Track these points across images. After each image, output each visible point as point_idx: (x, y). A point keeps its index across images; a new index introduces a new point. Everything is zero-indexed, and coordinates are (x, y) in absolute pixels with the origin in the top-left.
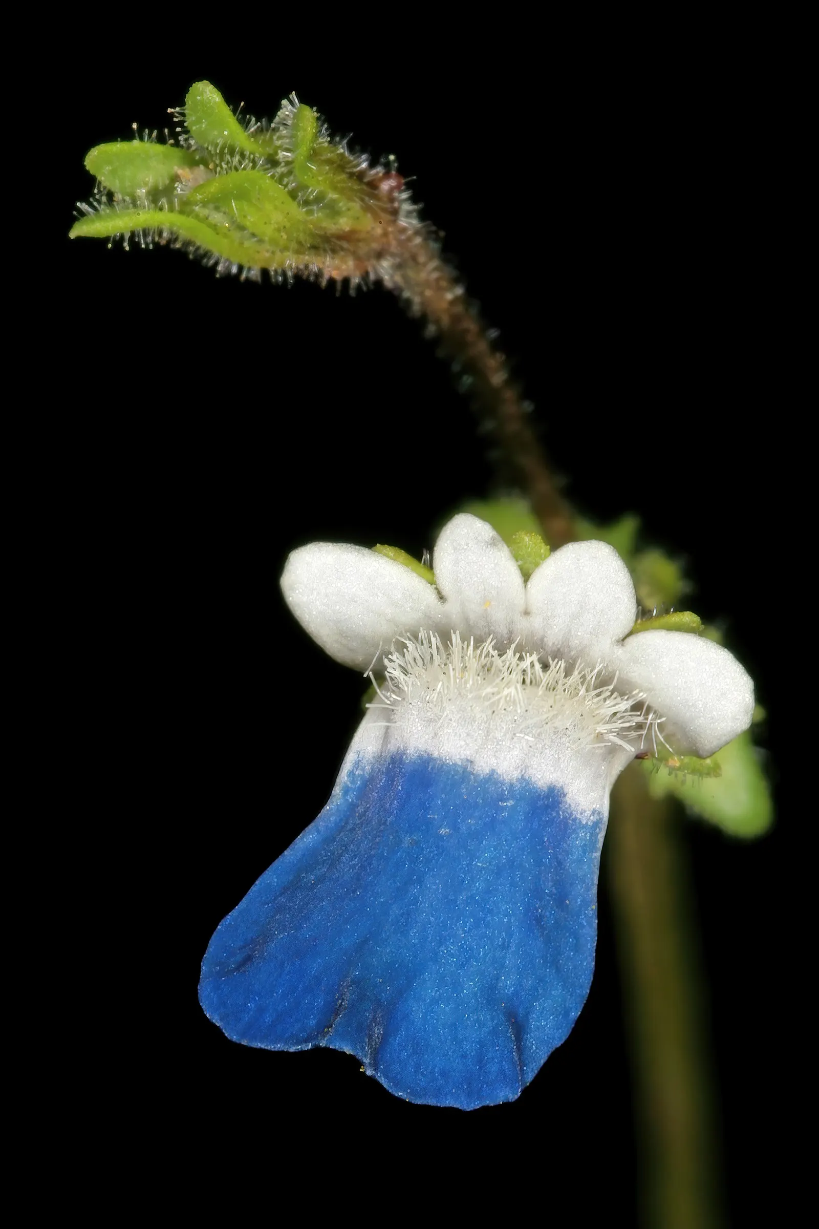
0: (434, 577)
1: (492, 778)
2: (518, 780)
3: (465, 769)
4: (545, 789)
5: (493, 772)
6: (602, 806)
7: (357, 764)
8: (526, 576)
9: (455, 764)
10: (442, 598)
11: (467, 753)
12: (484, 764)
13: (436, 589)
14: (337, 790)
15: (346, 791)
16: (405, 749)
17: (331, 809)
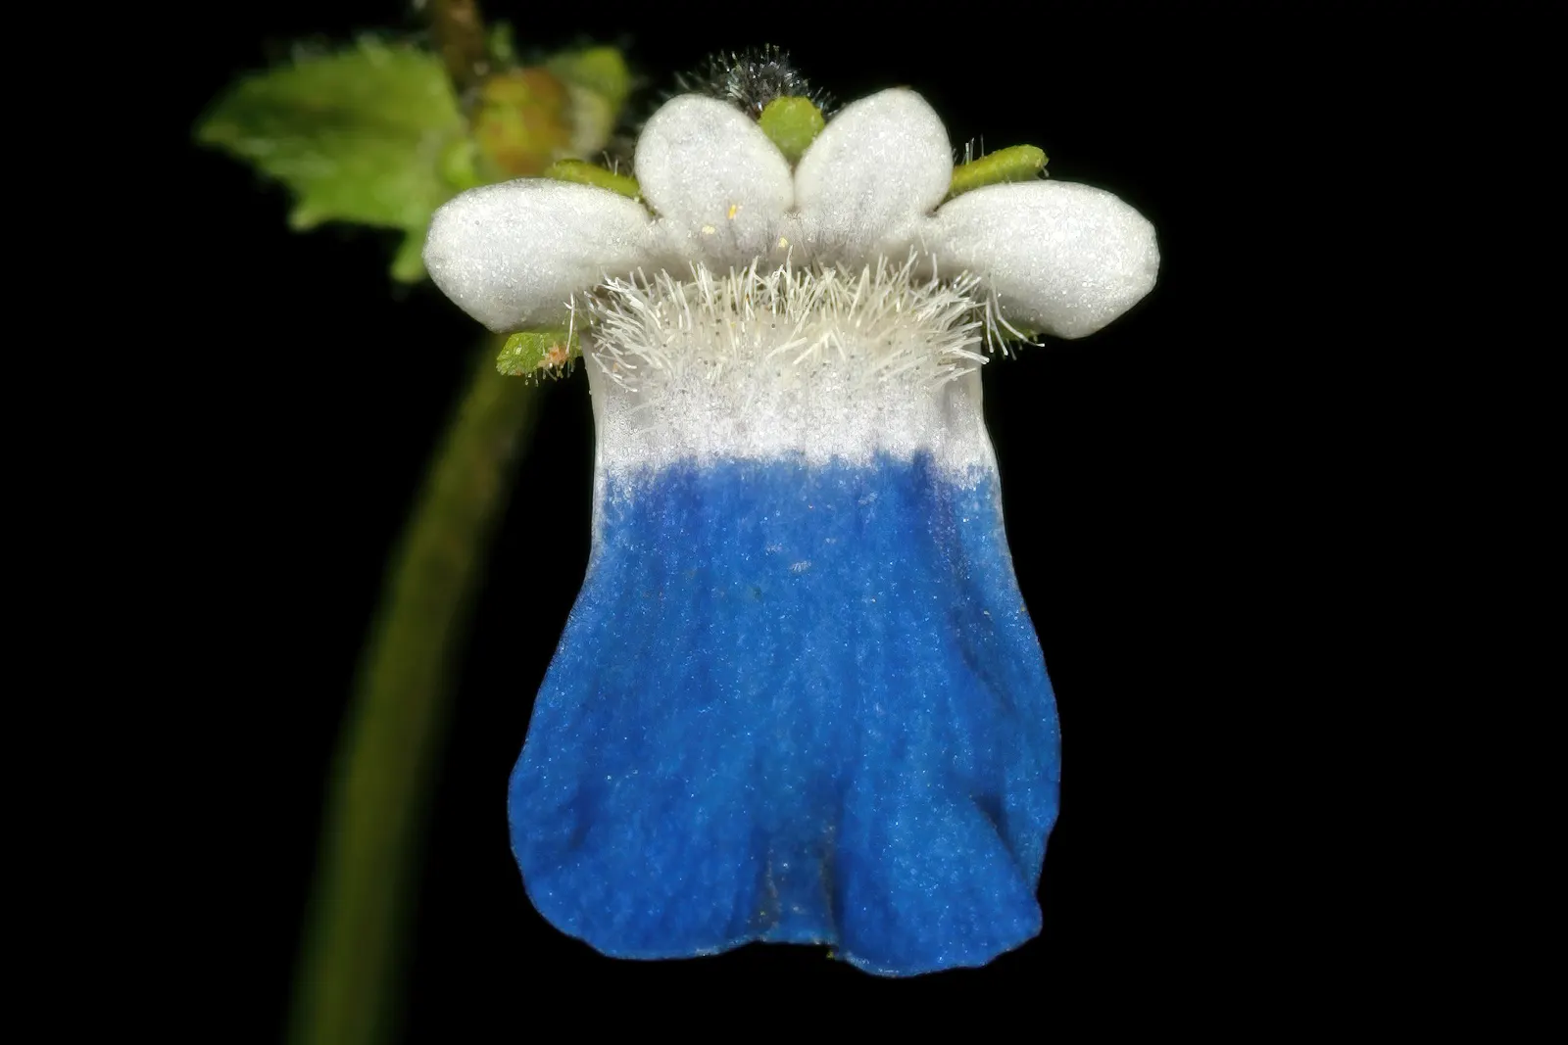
0: (639, 188)
1: (836, 468)
2: (872, 461)
3: (795, 465)
4: (910, 460)
5: (835, 458)
6: (983, 457)
7: (610, 487)
8: (793, 159)
9: (777, 463)
10: (653, 214)
11: (791, 441)
12: (819, 449)
13: (643, 201)
14: (597, 534)
15: (609, 533)
16: (692, 458)
17: (598, 568)
